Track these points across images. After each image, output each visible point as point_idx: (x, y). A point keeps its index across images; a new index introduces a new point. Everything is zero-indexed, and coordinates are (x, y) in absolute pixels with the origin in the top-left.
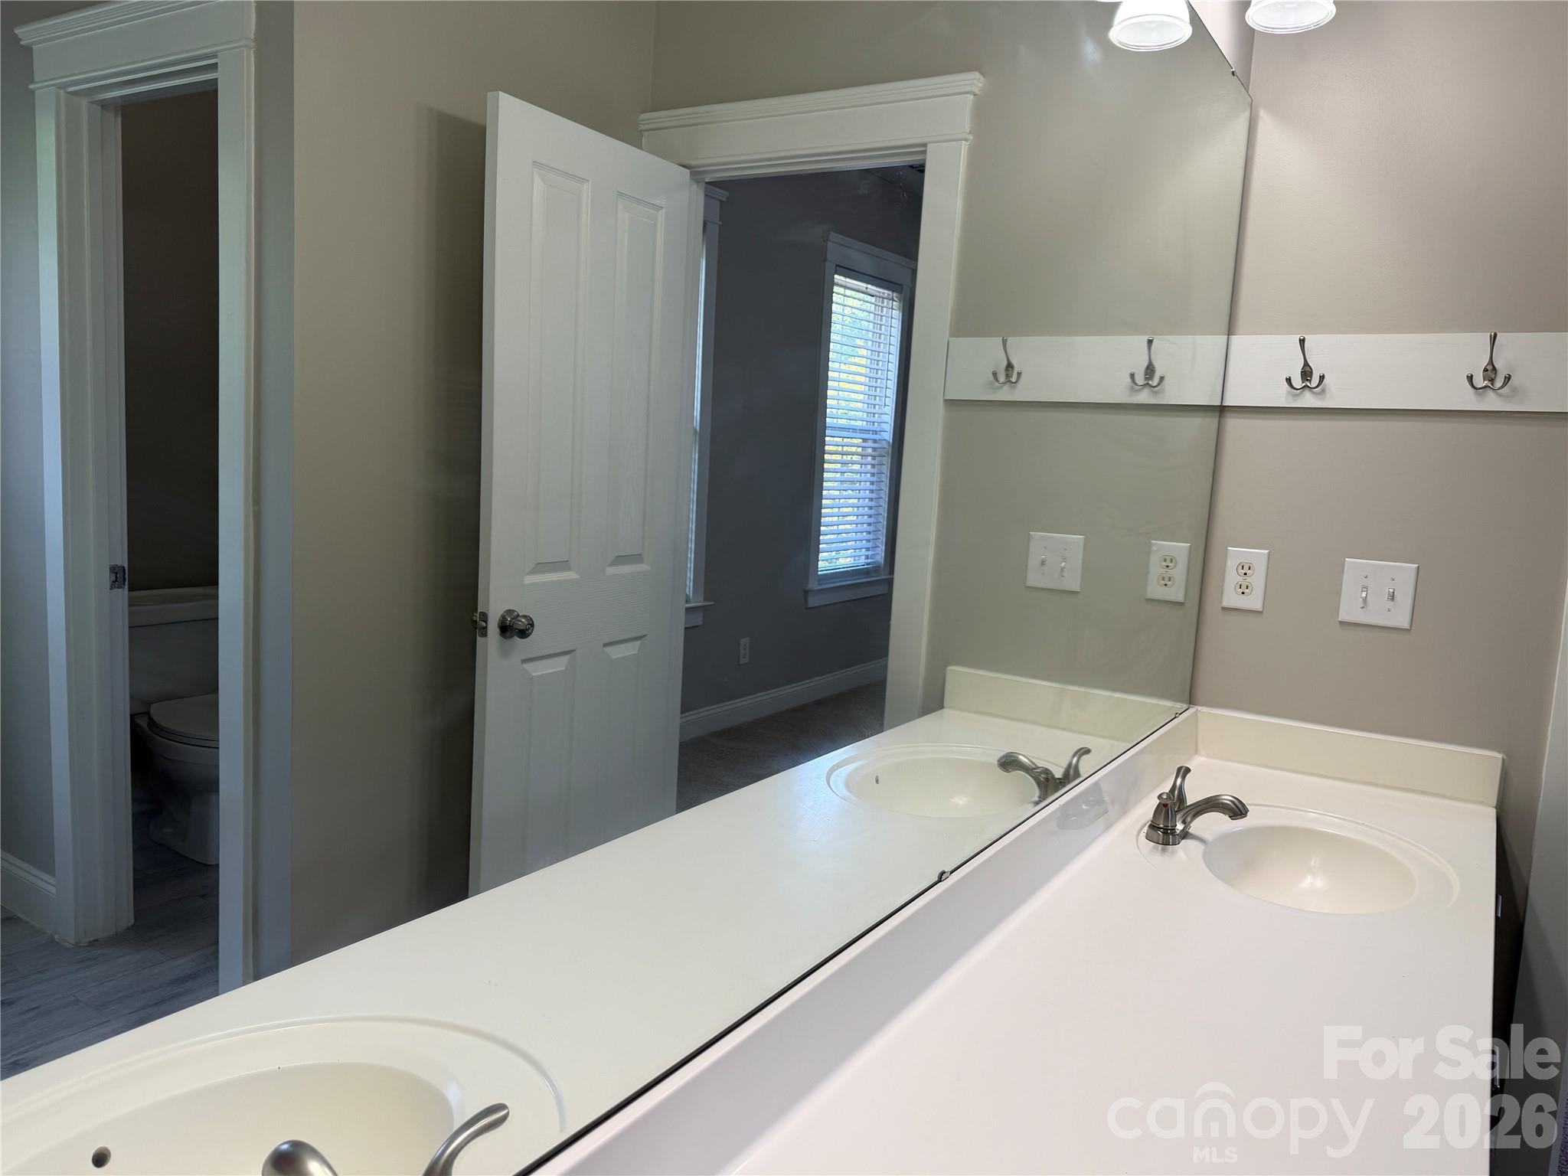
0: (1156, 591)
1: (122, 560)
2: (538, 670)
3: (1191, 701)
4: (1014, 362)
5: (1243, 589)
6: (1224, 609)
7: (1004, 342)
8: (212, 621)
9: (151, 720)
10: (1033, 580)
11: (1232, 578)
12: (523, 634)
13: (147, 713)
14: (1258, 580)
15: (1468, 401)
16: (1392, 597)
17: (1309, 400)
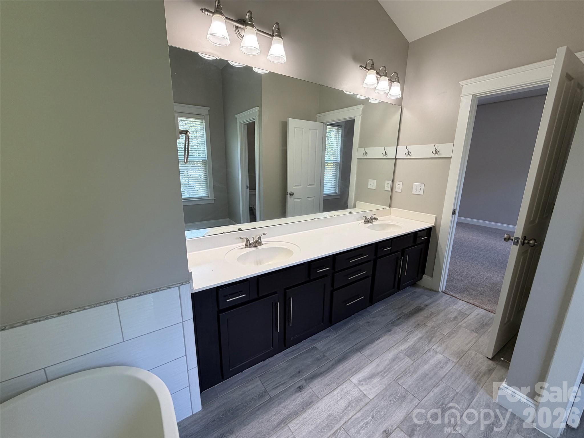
0: (386, 189)
1: (248, 185)
2: (295, 200)
3: (390, 207)
4: (367, 152)
5: (399, 188)
6: (396, 192)
7: (364, 149)
8: (255, 195)
9: (254, 208)
10: (369, 187)
11: (397, 187)
12: (292, 195)
13: (253, 207)
14: (401, 187)
15: (433, 156)
16: (420, 189)
17: (409, 157)
